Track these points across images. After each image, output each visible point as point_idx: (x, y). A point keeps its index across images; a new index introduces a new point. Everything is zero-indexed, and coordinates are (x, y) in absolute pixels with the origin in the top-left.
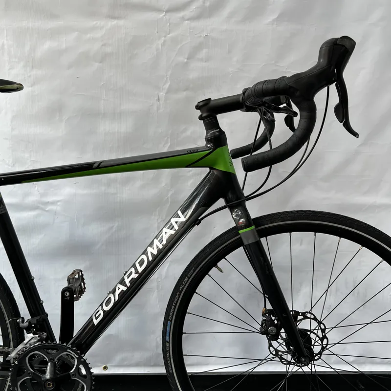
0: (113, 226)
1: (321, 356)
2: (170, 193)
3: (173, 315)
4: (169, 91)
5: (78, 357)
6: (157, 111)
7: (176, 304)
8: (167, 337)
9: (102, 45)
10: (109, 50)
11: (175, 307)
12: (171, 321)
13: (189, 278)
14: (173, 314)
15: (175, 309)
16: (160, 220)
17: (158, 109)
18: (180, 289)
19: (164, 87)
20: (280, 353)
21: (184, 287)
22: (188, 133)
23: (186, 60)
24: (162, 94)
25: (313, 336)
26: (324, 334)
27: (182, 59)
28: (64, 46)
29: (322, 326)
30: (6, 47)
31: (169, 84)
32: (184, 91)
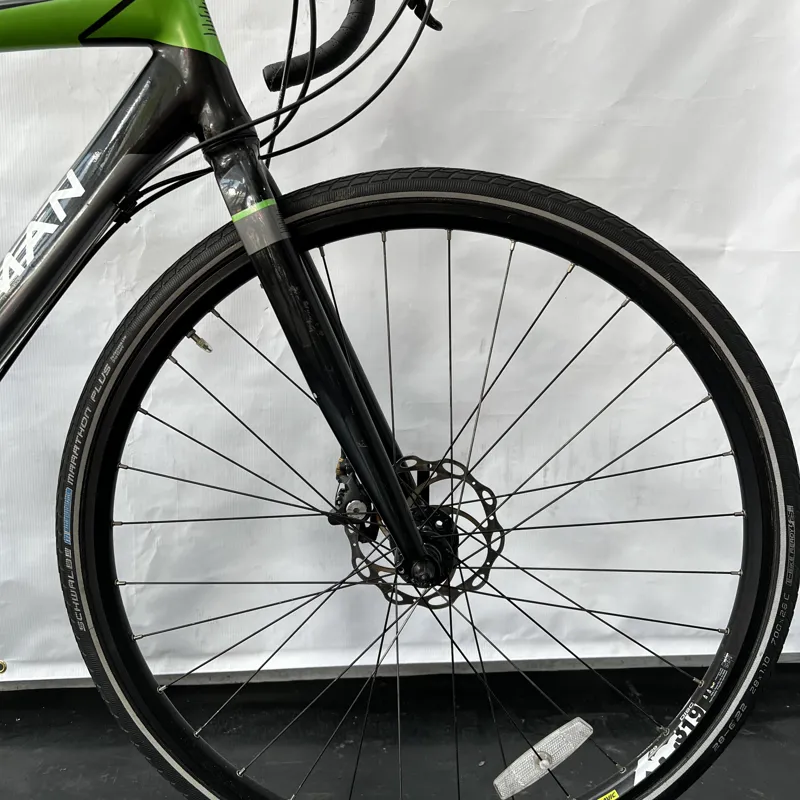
1: (487, 576)
3: (76, 471)
7: (83, 440)
8: (67, 533)
11: (82, 446)
12: (74, 488)
13: (114, 367)
14: (78, 467)
15: (80, 453)
18: (93, 398)
20: (381, 574)
21: (102, 391)
25: (463, 523)
26: (492, 518)
29: (485, 495)
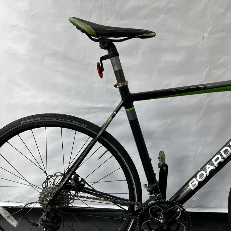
0: (167, 122)
2: (206, 101)
4: (211, 33)
5: (182, 210)
6: (202, 46)
9: (168, 2)
10: (172, 5)
16: (199, 118)
17: (202, 45)
19: (208, 30)
22: (222, 61)
23: (224, 11)
24: (206, 35)
27: (221, 10)
28: (142, 4)
30: (104, 5)
31: (211, 27)
32: (222, 32)
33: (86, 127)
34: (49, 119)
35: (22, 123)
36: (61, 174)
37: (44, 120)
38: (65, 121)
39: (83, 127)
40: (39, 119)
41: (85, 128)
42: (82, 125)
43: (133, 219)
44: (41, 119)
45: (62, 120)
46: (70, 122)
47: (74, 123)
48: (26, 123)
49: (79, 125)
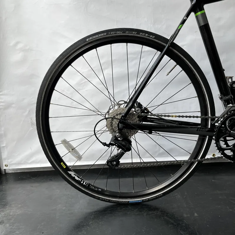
33: (154, 38)
34: (115, 33)
35: (87, 40)
36: (124, 102)
37: (111, 34)
38: (132, 33)
39: (151, 39)
40: (105, 34)
41: (152, 39)
42: (149, 37)
43: (208, 137)
44: (107, 35)
45: (129, 33)
46: (137, 34)
47: (142, 35)
48: (91, 40)
49: (147, 36)
